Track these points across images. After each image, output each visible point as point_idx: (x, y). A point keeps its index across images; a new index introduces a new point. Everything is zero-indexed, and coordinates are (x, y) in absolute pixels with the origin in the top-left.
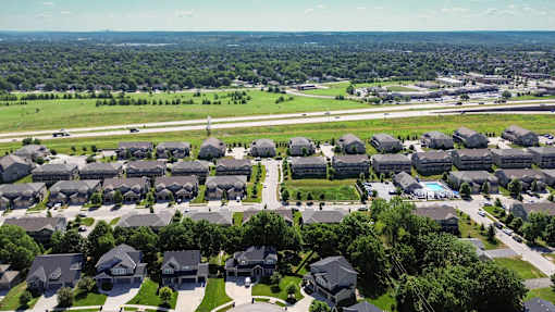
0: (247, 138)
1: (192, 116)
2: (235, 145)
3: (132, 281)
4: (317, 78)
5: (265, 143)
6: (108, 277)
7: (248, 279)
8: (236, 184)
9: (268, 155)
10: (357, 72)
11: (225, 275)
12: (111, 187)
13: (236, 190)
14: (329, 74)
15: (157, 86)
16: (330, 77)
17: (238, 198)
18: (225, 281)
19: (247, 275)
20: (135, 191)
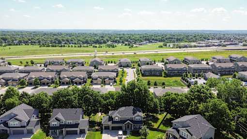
0: (116, 60)
1: (87, 51)
2: (109, 62)
3: (25, 132)
4: (148, 41)
5: (126, 60)
6: (6, 128)
7: (120, 132)
8: (110, 76)
9: (128, 66)
10: (166, 39)
11: (102, 129)
12: (34, 77)
13: (110, 79)
14: (153, 40)
15: (72, 42)
16: (153, 41)
17: (111, 84)
18: (102, 133)
19: (120, 128)
20: (48, 79)
